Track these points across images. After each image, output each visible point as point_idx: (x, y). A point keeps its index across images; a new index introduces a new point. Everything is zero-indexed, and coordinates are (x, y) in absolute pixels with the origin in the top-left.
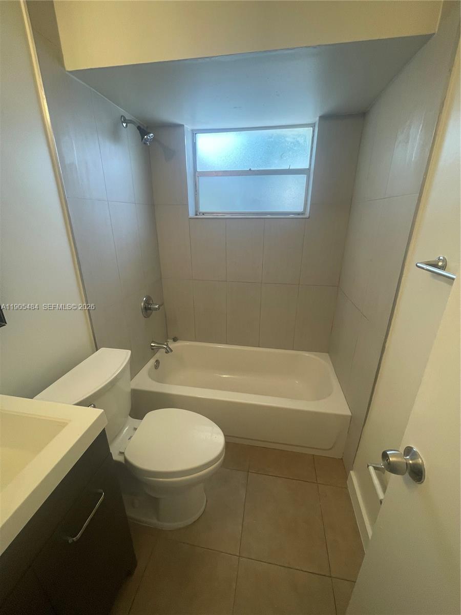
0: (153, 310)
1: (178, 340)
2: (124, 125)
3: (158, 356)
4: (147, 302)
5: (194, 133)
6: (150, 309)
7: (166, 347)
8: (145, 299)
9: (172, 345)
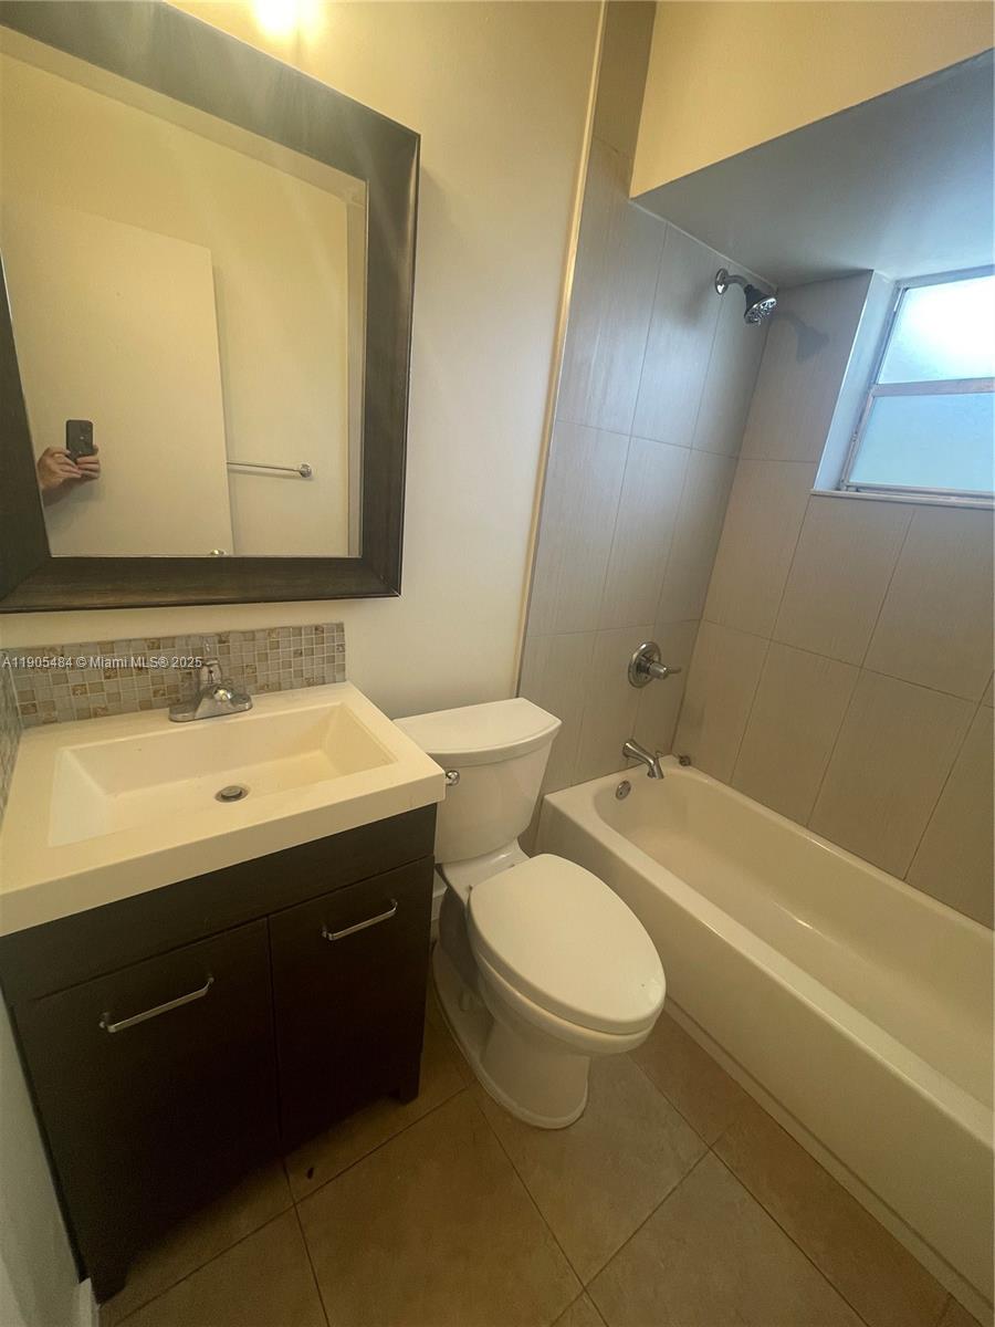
0: (653, 677)
1: (690, 764)
2: (720, 288)
3: (632, 775)
4: (647, 656)
5: (900, 288)
6: (647, 671)
7: (652, 762)
8: (644, 646)
9: (669, 766)
